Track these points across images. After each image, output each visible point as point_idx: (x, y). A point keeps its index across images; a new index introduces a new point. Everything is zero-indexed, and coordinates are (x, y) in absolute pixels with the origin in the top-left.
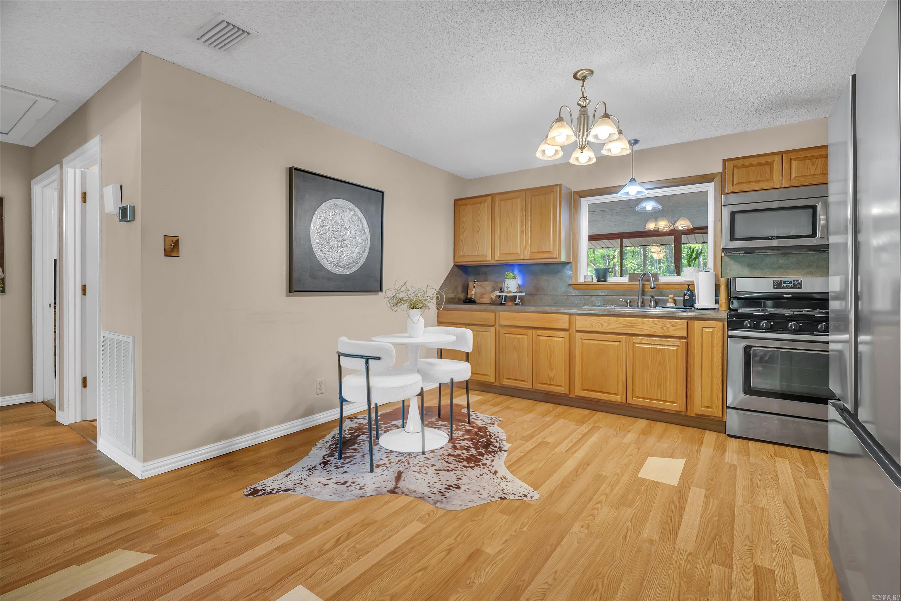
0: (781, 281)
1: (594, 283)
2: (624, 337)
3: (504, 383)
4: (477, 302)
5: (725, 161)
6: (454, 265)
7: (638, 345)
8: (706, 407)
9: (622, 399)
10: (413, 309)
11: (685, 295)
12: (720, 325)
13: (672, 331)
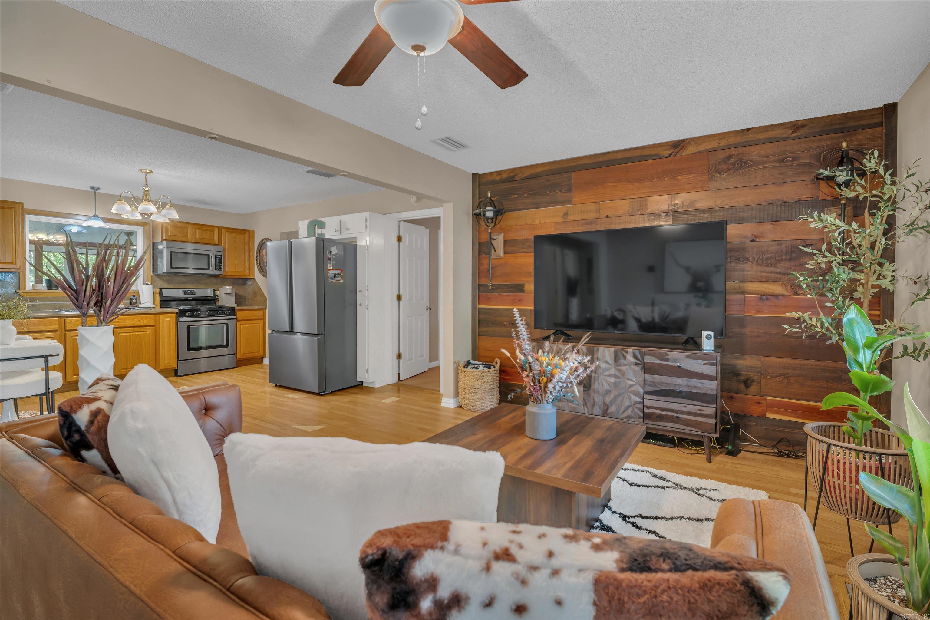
0: (186, 290)
1: (44, 291)
8: (167, 364)
11: (132, 300)
12: (174, 316)
13: (145, 322)
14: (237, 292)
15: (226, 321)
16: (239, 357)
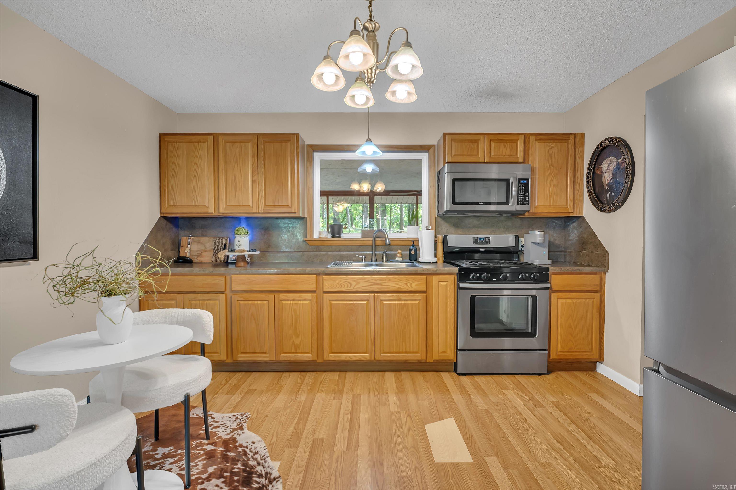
0: (477, 238)
1: (328, 239)
2: (373, 295)
3: (239, 359)
4: (194, 261)
5: (445, 134)
6: (161, 216)
7: (385, 302)
8: (442, 352)
9: (371, 356)
10: (109, 295)
11: (410, 250)
12: (452, 279)
13: (414, 286)
14: (552, 240)
15: (534, 292)
16: (553, 356)
